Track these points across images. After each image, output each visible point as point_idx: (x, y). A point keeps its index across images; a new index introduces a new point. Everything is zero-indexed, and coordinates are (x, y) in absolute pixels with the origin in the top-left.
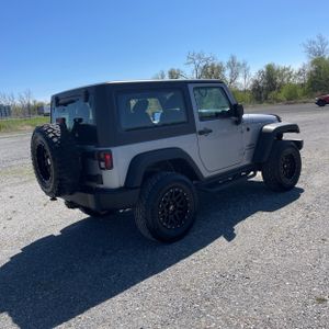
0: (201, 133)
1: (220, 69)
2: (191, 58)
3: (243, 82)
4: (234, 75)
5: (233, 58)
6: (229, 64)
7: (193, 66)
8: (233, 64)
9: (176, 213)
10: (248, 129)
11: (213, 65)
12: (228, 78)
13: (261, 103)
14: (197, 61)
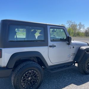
0: (50, 46)
1: (76, 26)
2: (68, 22)
3: (82, 30)
4: (80, 28)
5: (80, 23)
6: (79, 25)
7: (68, 24)
8: (80, 25)
9: (32, 81)
10: (73, 47)
11: (74, 24)
12: (78, 28)
13: (87, 37)
14: (70, 23)
